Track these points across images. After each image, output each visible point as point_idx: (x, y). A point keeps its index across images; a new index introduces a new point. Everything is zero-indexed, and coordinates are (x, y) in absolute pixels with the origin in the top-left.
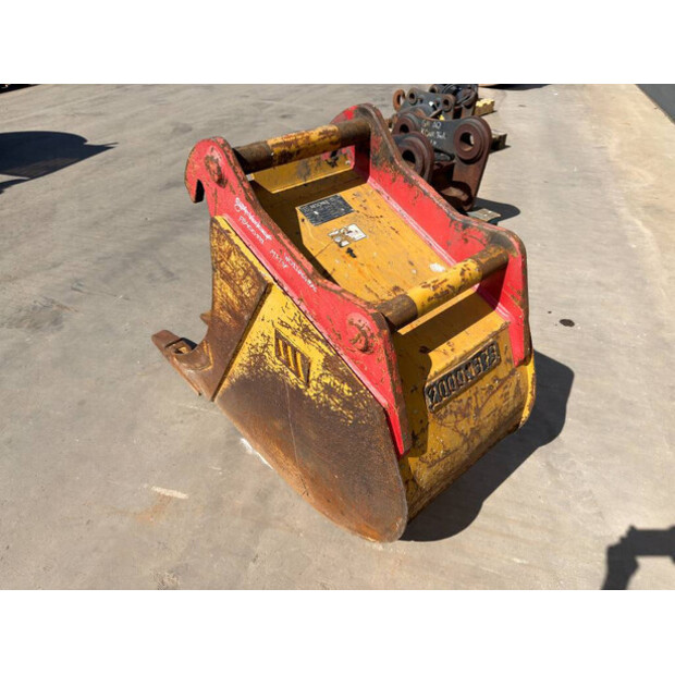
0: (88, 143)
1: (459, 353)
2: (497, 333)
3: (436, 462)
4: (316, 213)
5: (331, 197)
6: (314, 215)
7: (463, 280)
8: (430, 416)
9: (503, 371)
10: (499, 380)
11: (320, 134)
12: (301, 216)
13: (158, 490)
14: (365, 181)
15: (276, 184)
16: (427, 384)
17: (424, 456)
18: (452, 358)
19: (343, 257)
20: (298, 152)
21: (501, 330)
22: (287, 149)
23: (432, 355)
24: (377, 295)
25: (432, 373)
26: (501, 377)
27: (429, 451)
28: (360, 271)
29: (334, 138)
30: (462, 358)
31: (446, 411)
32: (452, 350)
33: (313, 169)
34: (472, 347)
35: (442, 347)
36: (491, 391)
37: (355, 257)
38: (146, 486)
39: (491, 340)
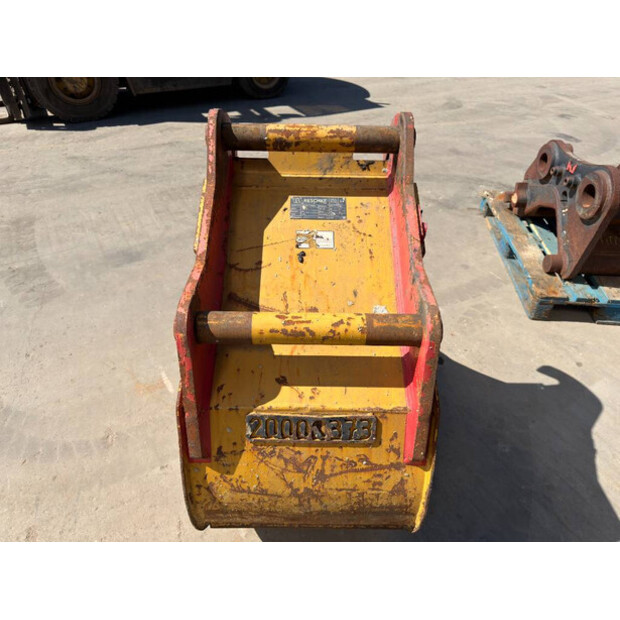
0: (369, 99)
1: (316, 405)
2: (385, 412)
3: (244, 491)
4: (304, 207)
5: (333, 199)
6: (298, 208)
7: (331, 331)
8: (249, 445)
9: (378, 455)
10: (368, 463)
11: (332, 131)
12: (287, 204)
13: (163, 375)
14: (387, 195)
15: (290, 168)
16: (253, 413)
17: (229, 477)
18: (303, 405)
19: (290, 257)
20: (297, 144)
21: (392, 412)
22: (284, 137)
23: (285, 390)
24: (287, 306)
25: (267, 406)
26: (374, 460)
27: (236, 475)
28: (293, 277)
29: (346, 140)
30: (313, 412)
31: (273, 452)
32: (311, 398)
33: (338, 165)
34: (337, 407)
35: (302, 389)
36: (350, 467)
37: (302, 261)
38: (161, 367)
39: (369, 415)
